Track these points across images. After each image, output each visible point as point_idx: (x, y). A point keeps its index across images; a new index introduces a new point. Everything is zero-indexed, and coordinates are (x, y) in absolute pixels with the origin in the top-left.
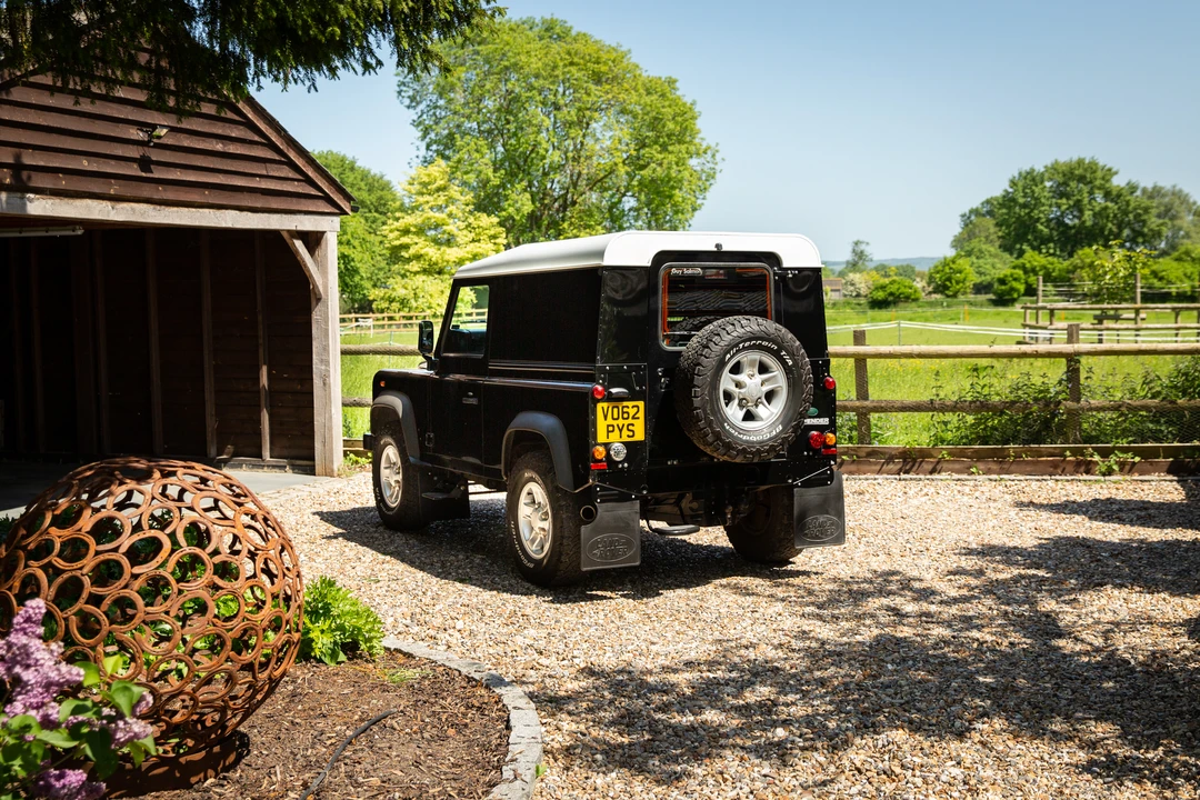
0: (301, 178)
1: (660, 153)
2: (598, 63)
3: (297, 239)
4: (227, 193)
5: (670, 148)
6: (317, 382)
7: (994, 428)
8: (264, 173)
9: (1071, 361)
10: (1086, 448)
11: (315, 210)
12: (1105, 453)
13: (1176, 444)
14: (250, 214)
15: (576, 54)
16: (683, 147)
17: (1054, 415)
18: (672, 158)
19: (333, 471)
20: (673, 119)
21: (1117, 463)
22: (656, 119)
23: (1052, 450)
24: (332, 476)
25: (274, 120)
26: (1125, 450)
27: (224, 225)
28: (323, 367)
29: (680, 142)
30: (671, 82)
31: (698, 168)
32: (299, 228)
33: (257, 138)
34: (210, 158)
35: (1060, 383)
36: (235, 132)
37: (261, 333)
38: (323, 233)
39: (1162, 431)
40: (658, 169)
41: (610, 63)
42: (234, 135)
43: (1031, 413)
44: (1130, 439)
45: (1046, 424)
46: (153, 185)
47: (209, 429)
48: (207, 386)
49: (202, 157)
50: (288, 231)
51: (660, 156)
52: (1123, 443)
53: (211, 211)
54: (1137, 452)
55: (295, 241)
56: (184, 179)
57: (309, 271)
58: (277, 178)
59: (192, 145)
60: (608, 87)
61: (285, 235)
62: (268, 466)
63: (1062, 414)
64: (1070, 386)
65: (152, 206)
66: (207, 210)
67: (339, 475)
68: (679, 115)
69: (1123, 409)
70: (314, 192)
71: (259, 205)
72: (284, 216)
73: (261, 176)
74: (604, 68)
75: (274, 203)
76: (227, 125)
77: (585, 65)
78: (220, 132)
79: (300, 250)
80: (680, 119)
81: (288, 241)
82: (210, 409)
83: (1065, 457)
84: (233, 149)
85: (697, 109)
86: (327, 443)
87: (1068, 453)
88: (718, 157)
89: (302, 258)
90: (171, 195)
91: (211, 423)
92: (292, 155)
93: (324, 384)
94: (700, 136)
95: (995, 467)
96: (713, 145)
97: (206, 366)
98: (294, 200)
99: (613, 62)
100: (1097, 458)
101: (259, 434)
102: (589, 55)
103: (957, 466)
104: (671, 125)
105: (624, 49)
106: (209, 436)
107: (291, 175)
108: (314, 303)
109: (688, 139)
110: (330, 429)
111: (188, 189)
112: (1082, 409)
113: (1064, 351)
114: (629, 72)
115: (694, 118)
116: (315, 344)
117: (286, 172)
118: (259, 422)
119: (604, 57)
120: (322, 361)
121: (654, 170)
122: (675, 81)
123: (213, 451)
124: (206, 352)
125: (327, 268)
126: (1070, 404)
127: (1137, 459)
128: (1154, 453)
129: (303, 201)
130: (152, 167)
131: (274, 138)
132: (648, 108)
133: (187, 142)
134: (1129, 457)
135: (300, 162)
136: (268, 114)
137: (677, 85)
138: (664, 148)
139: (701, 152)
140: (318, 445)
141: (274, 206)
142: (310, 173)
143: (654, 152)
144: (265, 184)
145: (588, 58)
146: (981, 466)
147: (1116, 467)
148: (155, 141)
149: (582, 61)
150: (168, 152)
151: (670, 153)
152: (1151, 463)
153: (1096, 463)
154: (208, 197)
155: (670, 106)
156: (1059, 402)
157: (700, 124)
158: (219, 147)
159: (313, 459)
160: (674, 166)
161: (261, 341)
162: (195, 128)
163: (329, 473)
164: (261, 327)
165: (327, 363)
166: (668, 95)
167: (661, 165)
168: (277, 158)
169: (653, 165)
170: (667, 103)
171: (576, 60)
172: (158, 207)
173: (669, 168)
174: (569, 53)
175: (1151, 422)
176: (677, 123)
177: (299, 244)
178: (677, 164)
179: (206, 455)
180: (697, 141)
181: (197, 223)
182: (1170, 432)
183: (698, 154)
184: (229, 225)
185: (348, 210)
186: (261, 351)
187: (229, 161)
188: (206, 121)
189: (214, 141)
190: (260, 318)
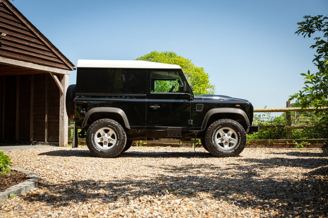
0: (56, 57)
1: (198, 86)
2: (182, 63)
3: (55, 75)
4: (29, 58)
5: (201, 85)
6: (60, 118)
7: (264, 134)
8: (43, 54)
9: (287, 113)
10: (293, 140)
11: (61, 67)
12: (299, 142)
13: (322, 139)
14: (37, 65)
15: (176, 61)
16: (204, 85)
17: (283, 130)
18: (202, 88)
19: (64, 145)
20: (202, 78)
21: (302, 145)
22: (197, 78)
23: (282, 141)
24: (64, 147)
25: (47, 39)
26: (305, 141)
27: (28, 67)
28: (62, 114)
29: (203, 83)
30: (202, 69)
31: (209, 91)
32: (55, 72)
33: (41, 43)
34: (23, 46)
35: (284, 120)
36: (33, 40)
37: (46, 105)
38: (65, 74)
39: (317, 135)
40: (198, 91)
41: (185, 63)
42: (32, 41)
43: (275, 129)
44: (307, 137)
45: (280, 133)
46: (2, 51)
47: (31, 133)
48: (31, 120)
49: (21, 46)
50: (52, 72)
51: (198, 87)
52: (305, 139)
53: (23, 62)
54: (309, 142)
55: (54, 76)
56: (14, 51)
57: (59, 85)
58: (47, 56)
59: (17, 41)
60: (185, 69)
61: (50, 73)
62: (46, 144)
63: (285, 129)
64: (287, 120)
65: (2, 57)
66: (22, 62)
67: (66, 147)
68: (203, 77)
69: (305, 128)
70: (60, 62)
71: (41, 63)
72: (50, 67)
73: (42, 54)
74: (183, 64)
75: (46, 63)
76: (30, 38)
77: (179, 64)
78: (28, 39)
79: (56, 79)
80: (203, 78)
81: (52, 75)
82: (32, 127)
83: (286, 143)
84: (32, 45)
85: (208, 75)
86: (62, 137)
87: (287, 142)
88: (214, 88)
89: (56, 81)
90: (8, 55)
91: (32, 131)
92: (53, 50)
93: (62, 119)
94: (210, 82)
95: (264, 146)
96: (213, 85)
97: (31, 114)
98: (54, 63)
99: (186, 63)
100: (296, 143)
101: (44, 135)
102: (180, 61)
103: (252, 146)
104: (201, 79)
105: (190, 60)
106: (31, 135)
107: (53, 56)
108: (61, 95)
109: (206, 83)
110: (64, 133)
111: (14, 54)
112: (291, 128)
113: (285, 109)
114: (190, 66)
115: (208, 78)
116: (60, 107)
117: (51, 55)
118: (45, 131)
119: (184, 62)
120: (62, 112)
121: (197, 91)
122: (203, 69)
123: (32, 140)
124: (31, 110)
125: (65, 85)
126: (288, 126)
127: (309, 144)
128: (314, 142)
129: (57, 64)
130: (2, 46)
131: (47, 44)
132: (195, 75)
133: (15, 40)
134: (307, 143)
135: (56, 52)
136: (44, 36)
137: (204, 69)
138: (199, 85)
139: (209, 87)
140: (60, 137)
141: (46, 64)
142: (59, 56)
143: (196, 86)
144: (43, 57)
145: (179, 62)
146: (260, 146)
147: (302, 146)
148: (3, 38)
149: (178, 63)
150: (8, 42)
151: (201, 86)
152: (314, 145)
153: (297, 145)
154: (22, 57)
155: (201, 74)
156: (284, 126)
157: (209, 79)
158: (27, 44)
159: (59, 142)
160: (202, 90)
161: (46, 107)
162: (18, 37)
163: (63, 146)
164: (46, 103)
165: (64, 113)
166: (201, 71)
167: (198, 90)
168: (48, 50)
169: (196, 89)
170: (200, 74)
171: (176, 62)
172: (4, 58)
173: (200, 90)
174: (174, 61)
175: (314, 132)
176: (203, 79)
177: (55, 77)
178: (203, 89)
179: (30, 141)
180: (208, 84)
181: (18, 65)
182: (320, 135)
183: (208, 87)
184: (30, 67)
185: (73, 69)
186: (46, 110)
187: (30, 48)
188: (23, 35)
189: (26, 42)
190: (46, 100)
